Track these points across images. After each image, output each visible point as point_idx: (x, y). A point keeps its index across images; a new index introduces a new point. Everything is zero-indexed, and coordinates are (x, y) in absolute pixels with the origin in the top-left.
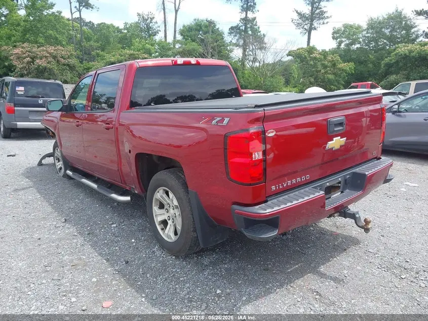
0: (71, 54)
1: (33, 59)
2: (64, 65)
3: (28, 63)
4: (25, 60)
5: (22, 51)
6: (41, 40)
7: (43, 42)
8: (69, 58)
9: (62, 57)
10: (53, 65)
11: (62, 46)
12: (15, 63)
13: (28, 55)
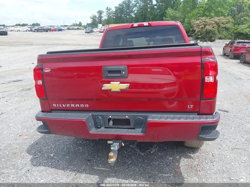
0: (229, 21)
1: (205, 26)
2: (223, 28)
3: (202, 28)
4: (201, 27)
5: (200, 22)
6: (213, 14)
7: (213, 15)
8: (227, 23)
9: (223, 23)
10: (215, 28)
11: (225, 16)
12: (195, 29)
13: (203, 24)
